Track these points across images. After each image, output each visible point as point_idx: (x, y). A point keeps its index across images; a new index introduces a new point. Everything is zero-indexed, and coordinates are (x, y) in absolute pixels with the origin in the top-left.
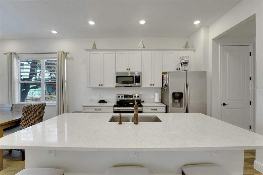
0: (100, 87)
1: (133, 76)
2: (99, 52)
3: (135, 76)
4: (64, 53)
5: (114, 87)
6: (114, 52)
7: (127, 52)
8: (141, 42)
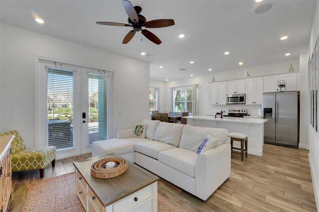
0: (216, 104)
1: (238, 97)
2: (216, 83)
3: (240, 97)
4: (196, 85)
5: (226, 104)
6: (225, 82)
7: (234, 81)
8: (246, 72)
